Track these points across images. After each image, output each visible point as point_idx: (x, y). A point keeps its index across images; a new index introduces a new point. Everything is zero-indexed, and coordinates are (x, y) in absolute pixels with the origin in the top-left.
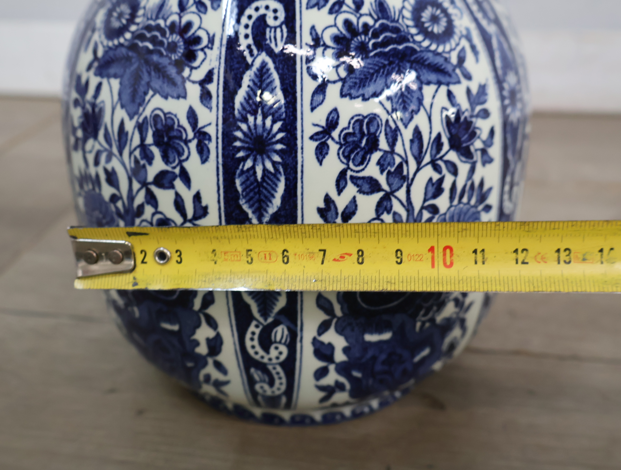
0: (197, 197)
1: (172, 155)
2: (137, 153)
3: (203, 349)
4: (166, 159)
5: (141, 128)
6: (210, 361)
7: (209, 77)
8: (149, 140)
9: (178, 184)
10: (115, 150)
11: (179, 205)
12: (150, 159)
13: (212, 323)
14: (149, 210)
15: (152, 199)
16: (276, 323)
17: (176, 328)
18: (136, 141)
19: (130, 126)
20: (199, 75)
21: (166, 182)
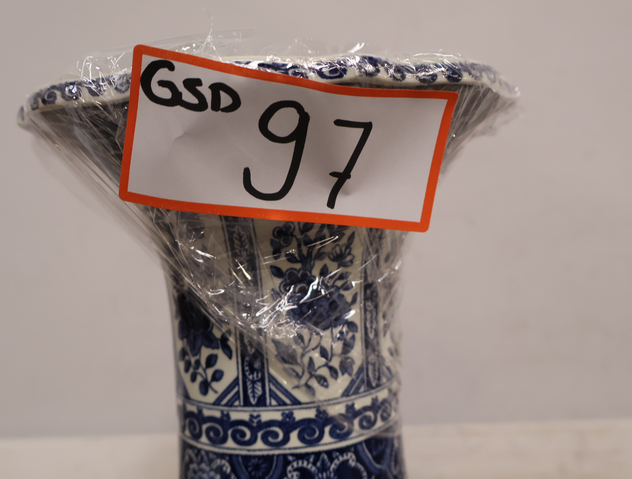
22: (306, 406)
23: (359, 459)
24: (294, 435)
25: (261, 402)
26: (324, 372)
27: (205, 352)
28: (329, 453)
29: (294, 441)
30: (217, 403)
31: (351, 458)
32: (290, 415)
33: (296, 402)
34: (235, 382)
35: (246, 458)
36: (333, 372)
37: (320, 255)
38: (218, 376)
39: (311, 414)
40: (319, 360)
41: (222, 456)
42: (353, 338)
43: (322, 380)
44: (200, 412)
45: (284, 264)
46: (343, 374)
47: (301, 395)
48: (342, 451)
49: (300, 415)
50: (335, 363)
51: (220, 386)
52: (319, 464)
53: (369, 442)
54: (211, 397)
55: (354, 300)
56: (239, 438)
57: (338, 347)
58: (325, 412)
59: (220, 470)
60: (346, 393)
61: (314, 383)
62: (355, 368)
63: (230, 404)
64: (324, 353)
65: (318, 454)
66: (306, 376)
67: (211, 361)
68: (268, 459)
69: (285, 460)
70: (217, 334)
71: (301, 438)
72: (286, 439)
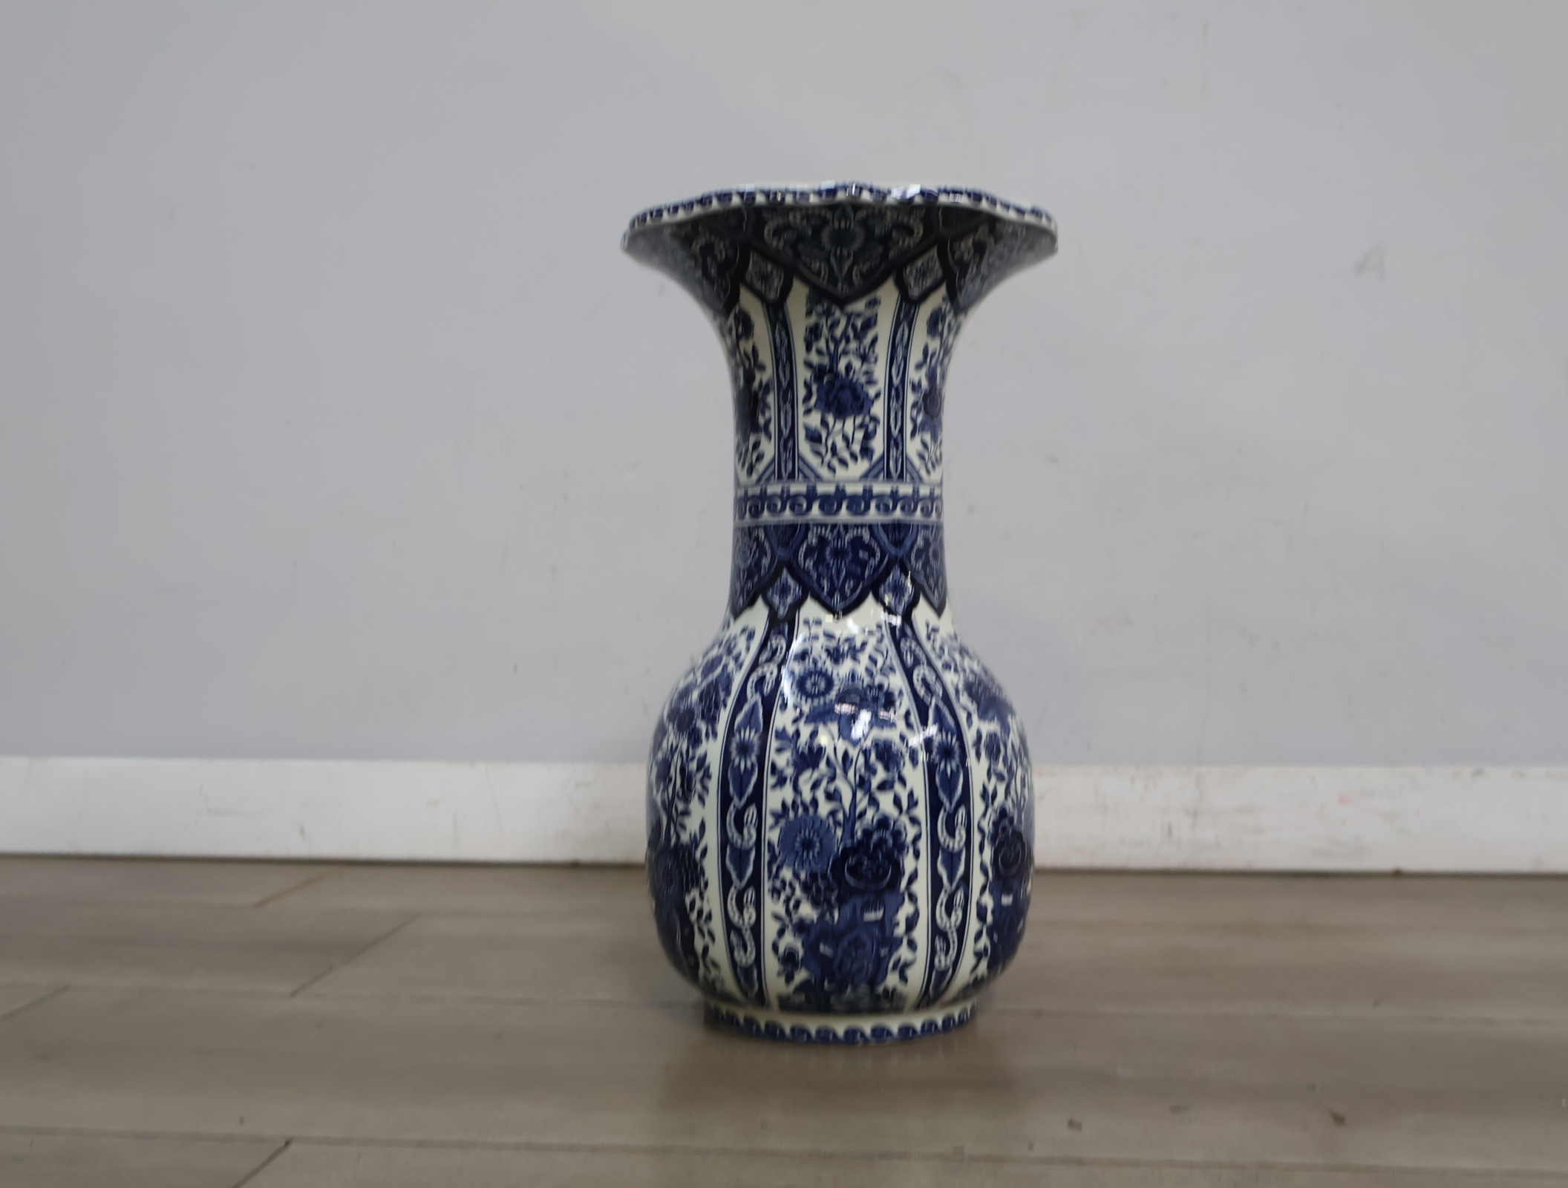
0: (911, 795)
1: (891, 767)
2: (863, 770)
3: (900, 930)
4: (887, 768)
5: (866, 753)
6: (905, 941)
7: (907, 714)
8: (873, 757)
9: (898, 787)
10: (839, 771)
11: (897, 802)
12: (874, 772)
13: (913, 898)
14: (870, 813)
15: (874, 802)
16: (957, 888)
17: (879, 914)
18: (861, 760)
19: (853, 753)
20: (902, 711)
21: (888, 786)
22: (829, 482)
23: (872, 535)
24: (816, 507)
25: (792, 476)
26: (846, 455)
27: (752, 439)
28: (846, 527)
29: (816, 509)
30: (759, 480)
31: (866, 536)
32: (814, 488)
33: (818, 477)
34: (773, 460)
35: (776, 527)
36: (854, 457)
37: (845, 353)
38: (760, 458)
39: (830, 489)
40: (840, 444)
41: (757, 527)
42: (875, 431)
43: (843, 463)
44: (746, 493)
45: (814, 358)
46: (862, 457)
47: (824, 472)
48: (857, 526)
49: (821, 489)
50: (856, 448)
51: (761, 467)
52: (835, 532)
53: (885, 526)
54: (755, 477)
55: (878, 395)
56: (772, 509)
57: (860, 435)
58: (843, 491)
59: (757, 539)
60: (865, 476)
61: (835, 463)
62: (876, 456)
63: (768, 480)
64: (845, 438)
65: (834, 526)
66: (829, 454)
67: (756, 445)
68: (793, 527)
69: (807, 527)
70: (761, 421)
71: (821, 507)
72: (809, 508)
